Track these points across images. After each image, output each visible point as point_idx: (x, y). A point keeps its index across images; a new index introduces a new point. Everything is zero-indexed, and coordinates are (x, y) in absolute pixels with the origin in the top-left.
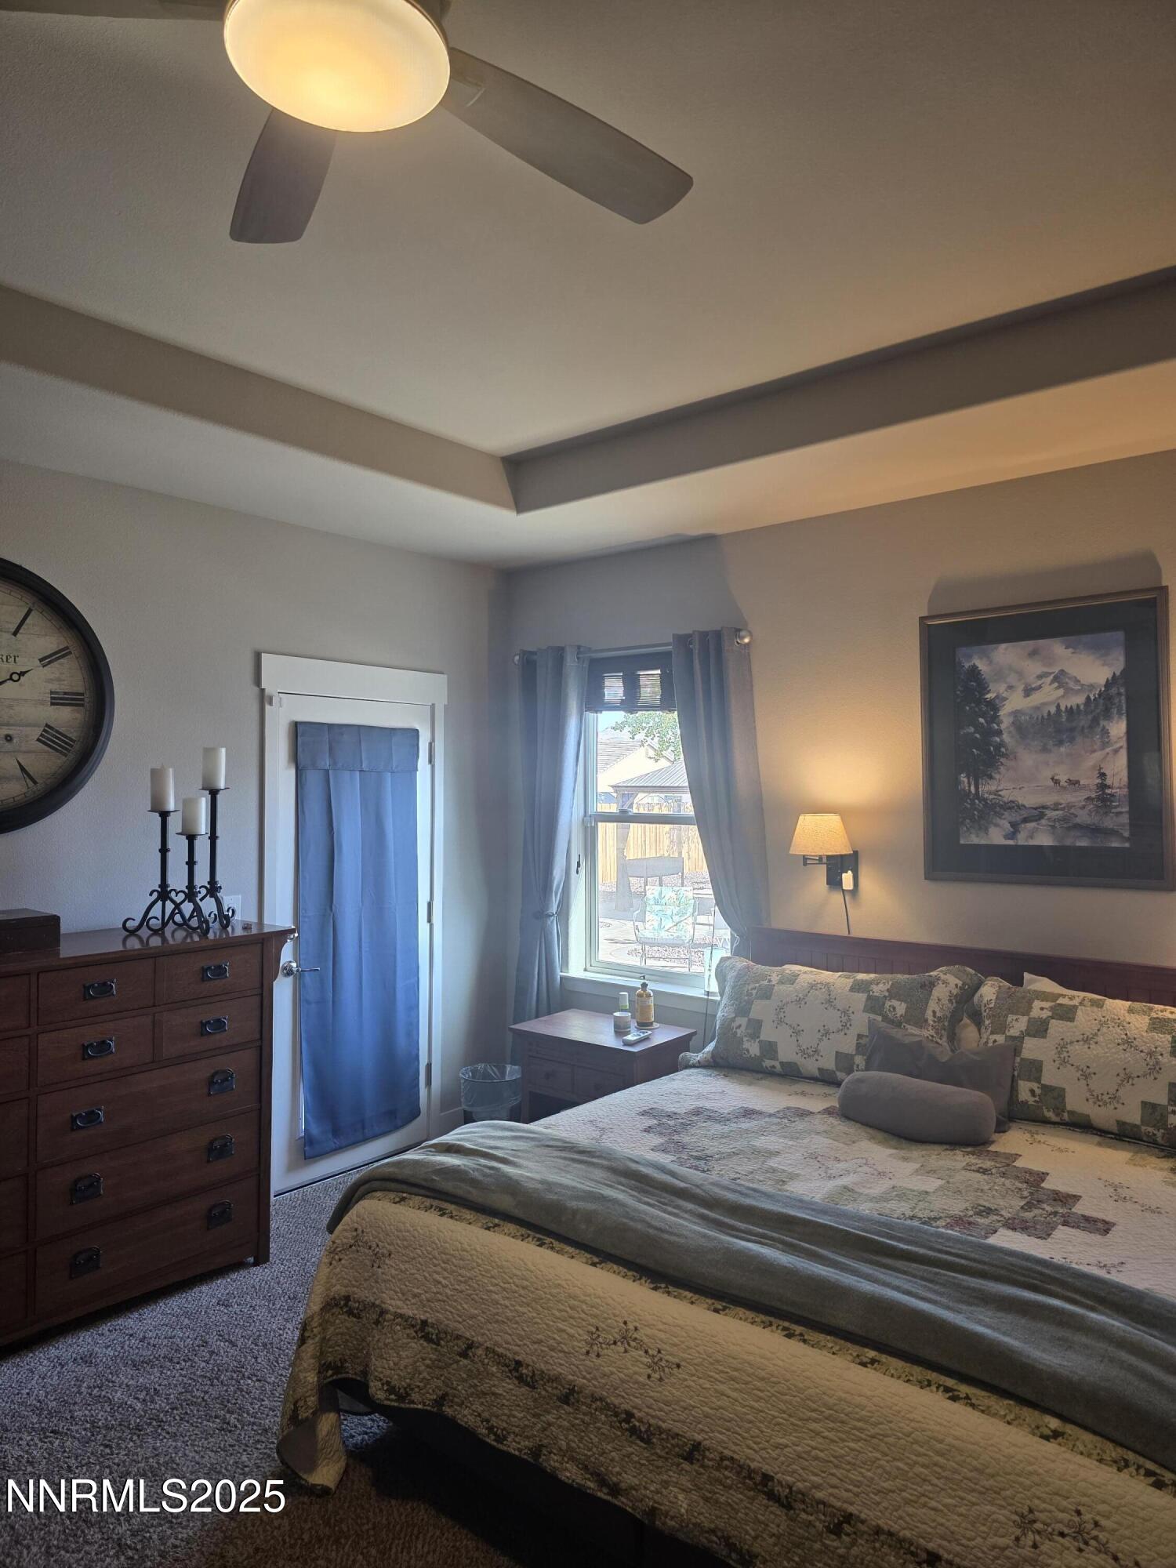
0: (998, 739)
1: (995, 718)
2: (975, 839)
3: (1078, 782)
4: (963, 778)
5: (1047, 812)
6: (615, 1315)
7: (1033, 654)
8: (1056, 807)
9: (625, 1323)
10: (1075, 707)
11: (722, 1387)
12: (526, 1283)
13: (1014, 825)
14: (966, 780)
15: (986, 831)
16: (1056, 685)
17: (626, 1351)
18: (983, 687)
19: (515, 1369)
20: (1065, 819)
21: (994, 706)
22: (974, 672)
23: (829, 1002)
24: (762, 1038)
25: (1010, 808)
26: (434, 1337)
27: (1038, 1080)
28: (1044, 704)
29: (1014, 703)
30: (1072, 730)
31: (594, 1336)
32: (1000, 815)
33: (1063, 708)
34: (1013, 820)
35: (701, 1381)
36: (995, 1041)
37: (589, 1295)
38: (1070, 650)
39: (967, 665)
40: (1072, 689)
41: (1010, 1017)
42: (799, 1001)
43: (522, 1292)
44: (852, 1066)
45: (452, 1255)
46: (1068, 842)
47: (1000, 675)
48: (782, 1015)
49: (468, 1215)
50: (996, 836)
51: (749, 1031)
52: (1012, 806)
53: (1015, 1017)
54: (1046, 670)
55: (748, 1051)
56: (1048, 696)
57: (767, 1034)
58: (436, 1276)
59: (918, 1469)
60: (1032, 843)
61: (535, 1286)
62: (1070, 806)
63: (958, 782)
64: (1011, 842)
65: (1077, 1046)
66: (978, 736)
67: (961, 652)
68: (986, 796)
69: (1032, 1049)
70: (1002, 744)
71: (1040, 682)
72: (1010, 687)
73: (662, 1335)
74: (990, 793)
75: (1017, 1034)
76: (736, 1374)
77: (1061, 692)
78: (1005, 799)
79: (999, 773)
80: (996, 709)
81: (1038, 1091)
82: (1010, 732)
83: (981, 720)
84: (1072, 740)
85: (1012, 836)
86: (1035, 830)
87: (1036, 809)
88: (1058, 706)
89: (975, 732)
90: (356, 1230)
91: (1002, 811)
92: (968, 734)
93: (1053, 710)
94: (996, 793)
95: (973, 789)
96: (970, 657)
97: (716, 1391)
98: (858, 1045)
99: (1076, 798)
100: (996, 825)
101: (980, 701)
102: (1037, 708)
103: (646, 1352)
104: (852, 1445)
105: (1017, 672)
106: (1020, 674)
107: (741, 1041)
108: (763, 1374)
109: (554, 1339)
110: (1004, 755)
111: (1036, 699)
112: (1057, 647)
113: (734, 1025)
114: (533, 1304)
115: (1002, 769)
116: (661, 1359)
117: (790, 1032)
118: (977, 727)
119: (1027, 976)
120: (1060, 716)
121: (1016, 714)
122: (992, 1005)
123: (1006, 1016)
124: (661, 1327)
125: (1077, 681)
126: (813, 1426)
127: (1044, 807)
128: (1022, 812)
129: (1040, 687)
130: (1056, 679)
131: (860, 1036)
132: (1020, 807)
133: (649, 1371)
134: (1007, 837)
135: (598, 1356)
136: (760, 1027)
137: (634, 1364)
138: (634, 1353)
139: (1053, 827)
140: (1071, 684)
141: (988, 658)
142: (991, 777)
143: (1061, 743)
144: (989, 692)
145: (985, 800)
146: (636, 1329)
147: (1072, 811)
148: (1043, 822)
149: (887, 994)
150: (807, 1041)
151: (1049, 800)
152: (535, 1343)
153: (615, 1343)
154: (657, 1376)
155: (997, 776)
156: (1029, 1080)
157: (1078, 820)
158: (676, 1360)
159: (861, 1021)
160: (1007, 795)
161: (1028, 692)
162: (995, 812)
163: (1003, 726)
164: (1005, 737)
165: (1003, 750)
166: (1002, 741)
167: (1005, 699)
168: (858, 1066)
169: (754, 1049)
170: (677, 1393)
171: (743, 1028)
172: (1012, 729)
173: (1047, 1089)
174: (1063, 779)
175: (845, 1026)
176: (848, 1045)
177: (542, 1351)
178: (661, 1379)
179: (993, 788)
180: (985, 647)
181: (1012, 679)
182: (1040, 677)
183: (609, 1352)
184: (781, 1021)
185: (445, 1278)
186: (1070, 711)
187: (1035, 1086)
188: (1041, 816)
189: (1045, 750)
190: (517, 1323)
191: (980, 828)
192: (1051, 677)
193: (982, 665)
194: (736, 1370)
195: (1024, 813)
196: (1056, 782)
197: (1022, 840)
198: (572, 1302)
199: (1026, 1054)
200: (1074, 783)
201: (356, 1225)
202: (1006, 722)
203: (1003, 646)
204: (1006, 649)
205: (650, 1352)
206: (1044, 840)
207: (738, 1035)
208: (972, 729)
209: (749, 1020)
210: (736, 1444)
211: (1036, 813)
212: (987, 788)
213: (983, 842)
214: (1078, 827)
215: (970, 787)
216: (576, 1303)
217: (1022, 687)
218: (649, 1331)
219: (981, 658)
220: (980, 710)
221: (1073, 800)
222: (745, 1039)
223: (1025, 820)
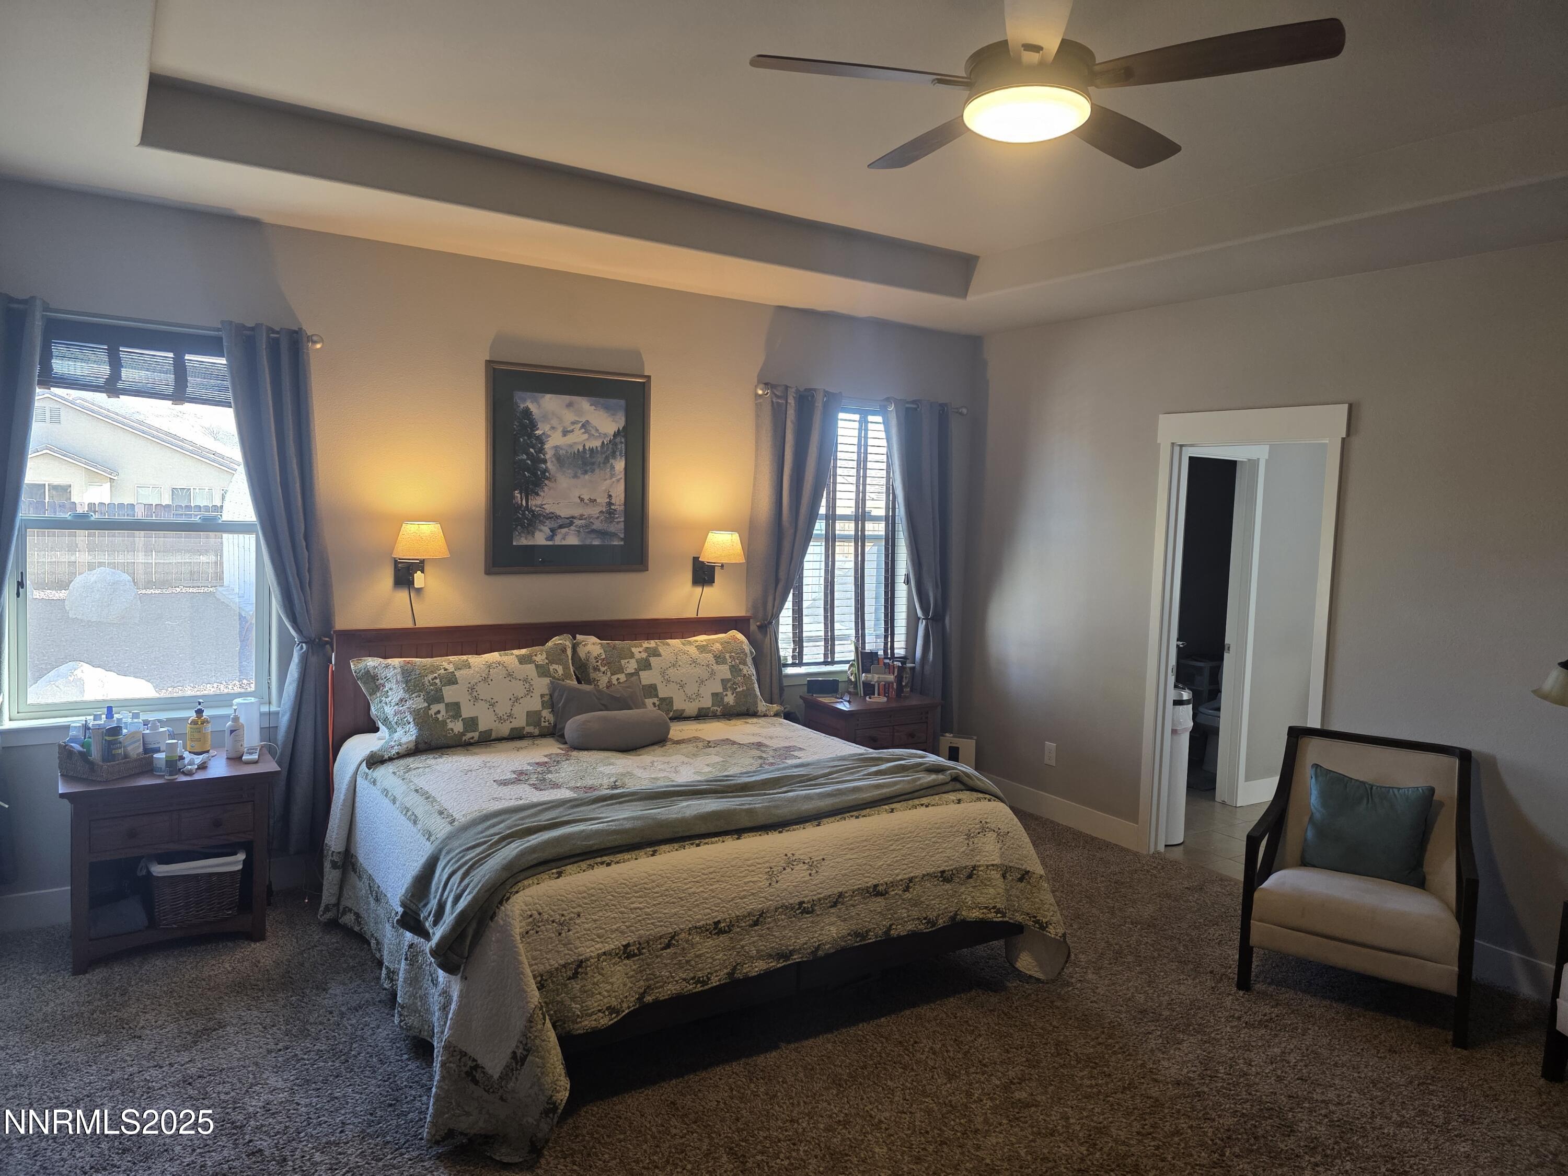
0: (543, 466)
1: (541, 450)
2: (524, 541)
3: (595, 500)
4: (517, 494)
5: (575, 521)
6: (778, 855)
7: (570, 405)
8: (581, 517)
9: (786, 855)
10: (595, 448)
11: (848, 856)
12: (711, 870)
13: (552, 530)
14: (519, 495)
15: (533, 534)
16: (583, 430)
17: (792, 870)
18: (533, 425)
19: (717, 929)
20: (586, 526)
21: (541, 440)
22: (527, 413)
23: (510, 675)
24: (463, 717)
25: (550, 518)
26: (636, 951)
27: (657, 696)
28: (575, 443)
29: (555, 441)
30: (593, 464)
31: (770, 873)
32: (543, 523)
33: (587, 448)
34: (552, 526)
35: (837, 860)
36: (618, 679)
37: (757, 853)
38: (593, 407)
39: (522, 406)
40: (593, 435)
41: (623, 662)
42: (485, 680)
43: (711, 876)
44: (540, 719)
45: (644, 883)
46: (588, 542)
47: (545, 418)
48: (475, 694)
49: (626, 856)
50: (540, 538)
51: (451, 714)
52: (553, 517)
53: (626, 661)
54: (577, 419)
55: (452, 730)
56: (578, 439)
57: (467, 712)
58: (632, 906)
59: (933, 840)
60: (564, 543)
61: (719, 867)
62: (590, 517)
63: (513, 497)
64: (550, 543)
65: (671, 670)
66: (529, 462)
67: (518, 395)
68: (534, 508)
69: (646, 678)
70: (546, 470)
71: (573, 427)
72: (553, 428)
73: (808, 850)
74: (536, 506)
75: (633, 671)
76: (853, 846)
77: (586, 436)
78: (547, 511)
79: (544, 492)
80: (543, 443)
81: (657, 703)
82: (552, 462)
83: (532, 450)
84: (593, 471)
85: (551, 538)
86: (566, 534)
87: (567, 518)
88: (584, 446)
89: (527, 459)
90: (531, 916)
91: (545, 520)
92: (522, 460)
93: (581, 449)
94: (541, 506)
95: (524, 503)
96: (524, 400)
97: (845, 860)
98: (543, 703)
99: (594, 511)
100: (541, 531)
101: (531, 436)
102: (571, 446)
103: (804, 863)
104: (908, 846)
105: (558, 418)
106: (560, 419)
107: (444, 723)
108: (864, 838)
109: (745, 890)
110: (547, 478)
111: (570, 439)
112: (584, 404)
113: (432, 712)
114: (723, 879)
115: (546, 489)
116: (813, 862)
117: (487, 706)
118: (528, 454)
119: (577, 636)
120: (585, 453)
121: (556, 448)
122: (603, 656)
123: (619, 662)
124: (805, 846)
125: (597, 430)
126: (892, 848)
127: (573, 517)
128: (559, 521)
129: (572, 431)
130: (583, 426)
131: (542, 696)
132: (558, 517)
133: (810, 872)
134: (547, 539)
135: (777, 882)
136: (459, 708)
137: (800, 873)
138: (797, 868)
139: (579, 531)
140: (593, 432)
141: (538, 403)
142: (537, 494)
143: (586, 472)
144: (538, 429)
145: (533, 511)
146: (793, 855)
147: (591, 520)
148: (572, 528)
149: (547, 661)
150: (503, 708)
151: (576, 512)
152: (730, 902)
153: (784, 869)
154: (814, 871)
155: (542, 494)
156: (651, 697)
157: (594, 527)
158: (821, 857)
159: (542, 685)
160: (549, 509)
161: (565, 433)
162: (540, 521)
163: (548, 457)
164: (549, 464)
165: (547, 474)
166: (546, 467)
167: (550, 436)
168: (545, 718)
169: (457, 727)
170: (827, 874)
171: (443, 712)
172: (553, 459)
173: (663, 700)
174: (586, 497)
175: (529, 691)
176: (535, 704)
177: (736, 903)
178: (817, 872)
179: (539, 502)
180: (536, 394)
181: (554, 422)
182: (573, 423)
183: (784, 876)
184: (476, 699)
185: (640, 903)
186: (591, 450)
187: (655, 700)
188: (571, 524)
189: (575, 476)
190: (714, 897)
191: (529, 533)
192: (580, 425)
193: (533, 408)
194: (851, 844)
195: (560, 522)
196: (582, 500)
197: (558, 541)
198: (749, 863)
199: (645, 682)
200: (593, 501)
201: (529, 913)
202: (549, 455)
203: (548, 396)
204: (550, 399)
205: (806, 862)
206: (572, 540)
207: (440, 719)
208: (525, 457)
209: (447, 705)
210: (859, 880)
211: (568, 521)
212: (535, 502)
213: (530, 543)
214: (593, 531)
215: (522, 501)
216: (751, 862)
217: (561, 429)
218: (800, 852)
219: (532, 402)
220: (531, 442)
221: (592, 512)
222: (448, 721)
223: (561, 527)
